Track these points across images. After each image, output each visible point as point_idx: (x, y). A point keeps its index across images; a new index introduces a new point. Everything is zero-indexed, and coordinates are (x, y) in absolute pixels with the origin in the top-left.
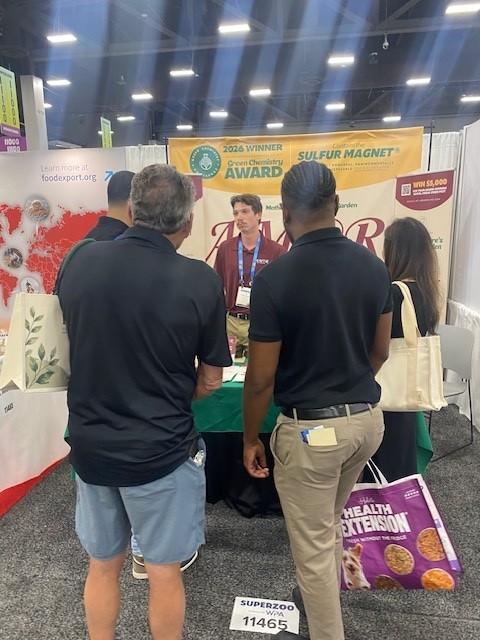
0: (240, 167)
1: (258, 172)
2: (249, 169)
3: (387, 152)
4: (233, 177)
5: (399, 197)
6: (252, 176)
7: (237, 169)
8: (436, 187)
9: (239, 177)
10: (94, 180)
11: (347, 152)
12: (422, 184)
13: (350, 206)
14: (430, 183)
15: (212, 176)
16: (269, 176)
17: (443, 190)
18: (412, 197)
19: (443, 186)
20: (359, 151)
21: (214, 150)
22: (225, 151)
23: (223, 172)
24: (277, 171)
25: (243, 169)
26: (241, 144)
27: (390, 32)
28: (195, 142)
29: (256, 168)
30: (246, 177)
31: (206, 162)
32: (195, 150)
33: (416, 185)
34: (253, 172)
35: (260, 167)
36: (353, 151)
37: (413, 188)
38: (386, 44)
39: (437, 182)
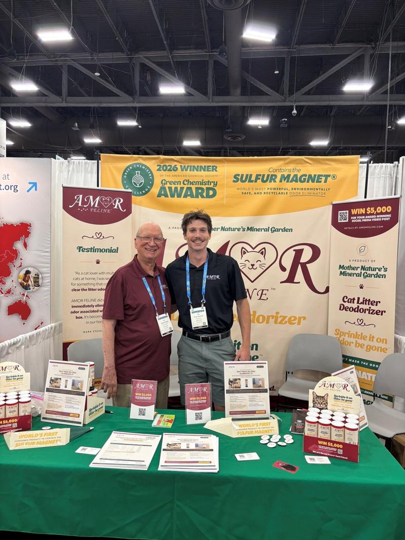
0: (173, 186)
1: (192, 192)
2: (182, 188)
3: (324, 178)
4: (166, 196)
5: (335, 224)
6: (185, 196)
7: (170, 188)
8: (377, 214)
9: (173, 196)
10: (16, 190)
11: (283, 176)
12: (362, 211)
13: (285, 230)
14: (370, 210)
15: (144, 194)
16: (203, 197)
17: (387, 217)
18: (350, 223)
19: (386, 213)
20: (296, 176)
21: (148, 168)
22: (159, 170)
23: (155, 190)
24: (211, 193)
25: (176, 188)
26: (176, 163)
27: (297, 104)
28: (128, 159)
29: (191, 188)
30: (179, 196)
31: (138, 179)
32: (128, 167)
33: (354, 212)
34: (186, 192)
35: (193, 187)
36: (289, 176)
37: (350, 215)
38: (295, 111)
39: (379, 209)
